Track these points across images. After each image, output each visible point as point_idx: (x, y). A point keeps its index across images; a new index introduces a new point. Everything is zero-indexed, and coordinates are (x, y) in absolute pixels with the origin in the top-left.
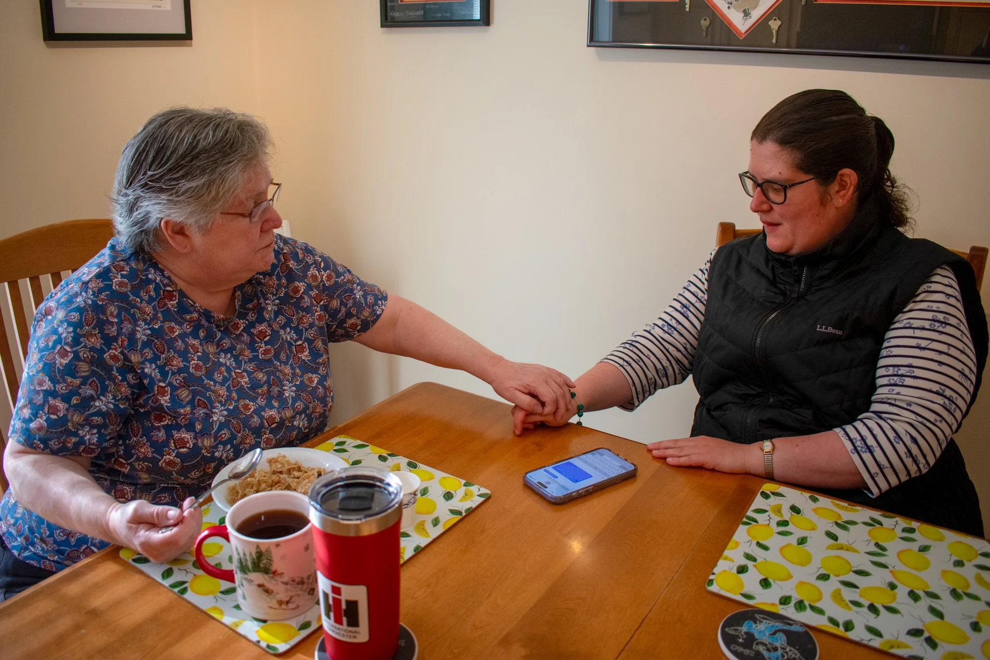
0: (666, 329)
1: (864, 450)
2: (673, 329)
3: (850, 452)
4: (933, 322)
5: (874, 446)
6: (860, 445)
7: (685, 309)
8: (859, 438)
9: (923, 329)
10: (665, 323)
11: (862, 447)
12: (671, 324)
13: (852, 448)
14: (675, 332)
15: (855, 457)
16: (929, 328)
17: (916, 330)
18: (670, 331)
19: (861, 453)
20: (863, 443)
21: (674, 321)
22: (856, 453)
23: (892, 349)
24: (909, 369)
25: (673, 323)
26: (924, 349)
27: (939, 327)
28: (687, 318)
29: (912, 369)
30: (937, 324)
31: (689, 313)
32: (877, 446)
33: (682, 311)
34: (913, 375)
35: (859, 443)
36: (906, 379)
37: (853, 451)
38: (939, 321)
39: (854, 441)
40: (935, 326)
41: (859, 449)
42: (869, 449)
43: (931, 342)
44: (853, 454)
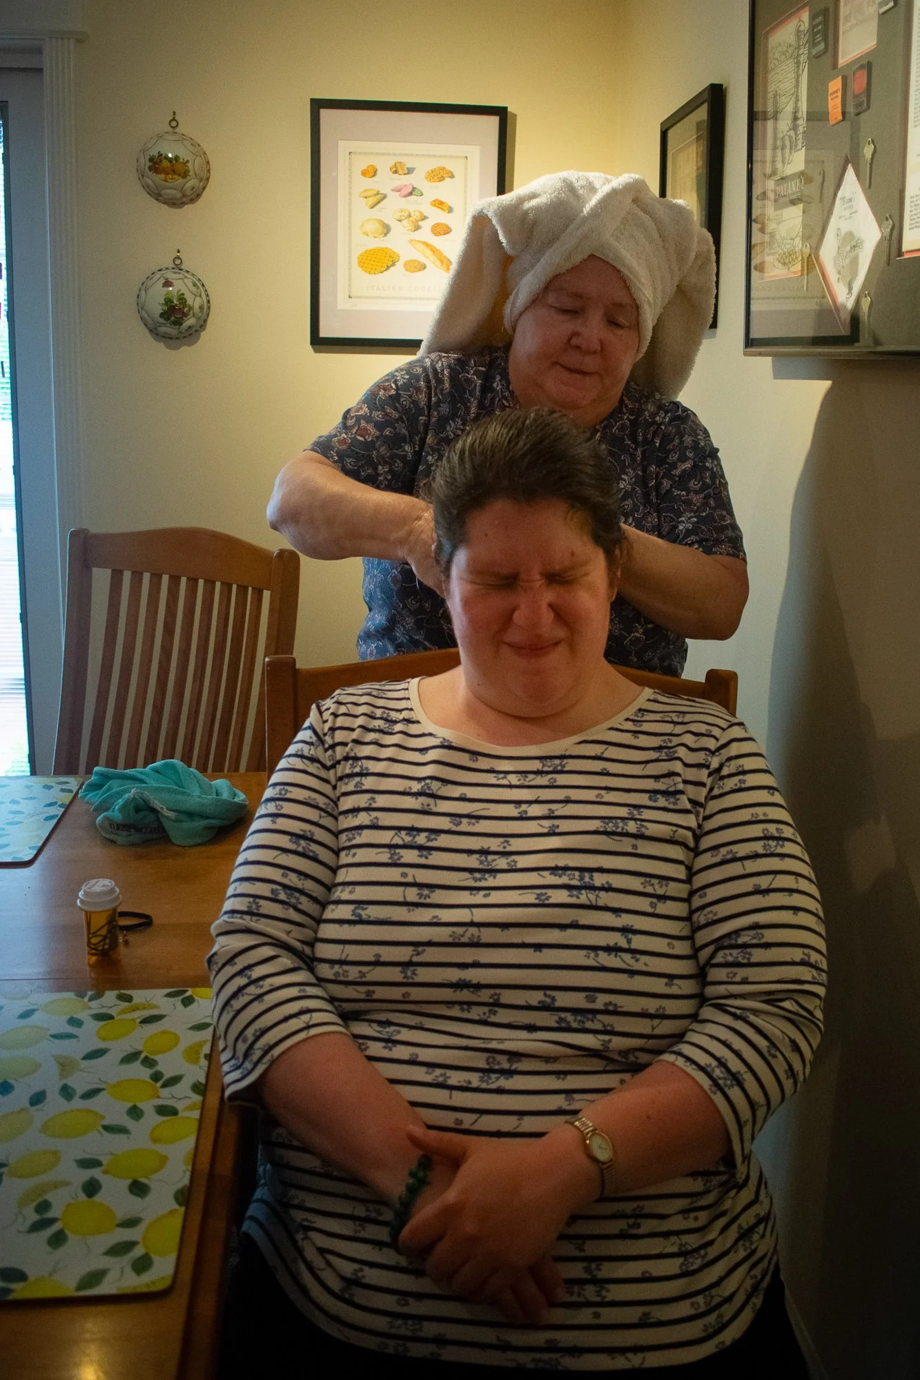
0: (282, 896)
1: (729, 1082)
2: (297, 895)
3: (709, 1092)
4: (766, 842)
5: (742, 1072)
6: (721, 1075)
7: (302, 842)
8: (714, 1063)
9: (756, 856)
10: (275, 887)
11: (725, 1079)
12: (290, 884)
13: (711, 1083)
14: (303, 899)
15: (718, 1099)
16: (764, 852)
17: (745, 862)
18: (293, 901)
19: (726, 1089)
20: (723, 1070)
21: (293, 876)
22: (718, 1092)
23: (714, 908)
24: (754, 932)
25: (293, 880)
26: (768, 891)
27: (776, 846)
28: (315, 859)
29: (759, 931)
30: (772, 843)
31: (314, 847)
32: (746, 1070)
33: (300, 849)
34: (763, 941)
35: (718, 1073)
36: (753, 951)
37: (714, 1089)
38: (773, 838)
39: (709, 1069)
40: (770, 846)
41: (721, 1082)
42: (736, 1079)
43: (772, 876)
44: (715, 1093)
